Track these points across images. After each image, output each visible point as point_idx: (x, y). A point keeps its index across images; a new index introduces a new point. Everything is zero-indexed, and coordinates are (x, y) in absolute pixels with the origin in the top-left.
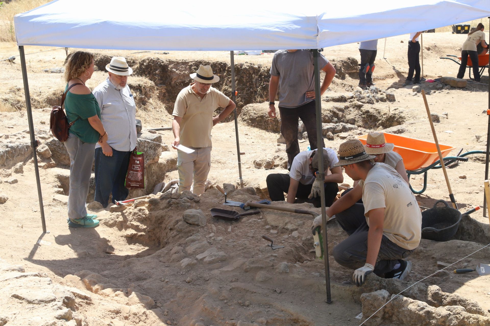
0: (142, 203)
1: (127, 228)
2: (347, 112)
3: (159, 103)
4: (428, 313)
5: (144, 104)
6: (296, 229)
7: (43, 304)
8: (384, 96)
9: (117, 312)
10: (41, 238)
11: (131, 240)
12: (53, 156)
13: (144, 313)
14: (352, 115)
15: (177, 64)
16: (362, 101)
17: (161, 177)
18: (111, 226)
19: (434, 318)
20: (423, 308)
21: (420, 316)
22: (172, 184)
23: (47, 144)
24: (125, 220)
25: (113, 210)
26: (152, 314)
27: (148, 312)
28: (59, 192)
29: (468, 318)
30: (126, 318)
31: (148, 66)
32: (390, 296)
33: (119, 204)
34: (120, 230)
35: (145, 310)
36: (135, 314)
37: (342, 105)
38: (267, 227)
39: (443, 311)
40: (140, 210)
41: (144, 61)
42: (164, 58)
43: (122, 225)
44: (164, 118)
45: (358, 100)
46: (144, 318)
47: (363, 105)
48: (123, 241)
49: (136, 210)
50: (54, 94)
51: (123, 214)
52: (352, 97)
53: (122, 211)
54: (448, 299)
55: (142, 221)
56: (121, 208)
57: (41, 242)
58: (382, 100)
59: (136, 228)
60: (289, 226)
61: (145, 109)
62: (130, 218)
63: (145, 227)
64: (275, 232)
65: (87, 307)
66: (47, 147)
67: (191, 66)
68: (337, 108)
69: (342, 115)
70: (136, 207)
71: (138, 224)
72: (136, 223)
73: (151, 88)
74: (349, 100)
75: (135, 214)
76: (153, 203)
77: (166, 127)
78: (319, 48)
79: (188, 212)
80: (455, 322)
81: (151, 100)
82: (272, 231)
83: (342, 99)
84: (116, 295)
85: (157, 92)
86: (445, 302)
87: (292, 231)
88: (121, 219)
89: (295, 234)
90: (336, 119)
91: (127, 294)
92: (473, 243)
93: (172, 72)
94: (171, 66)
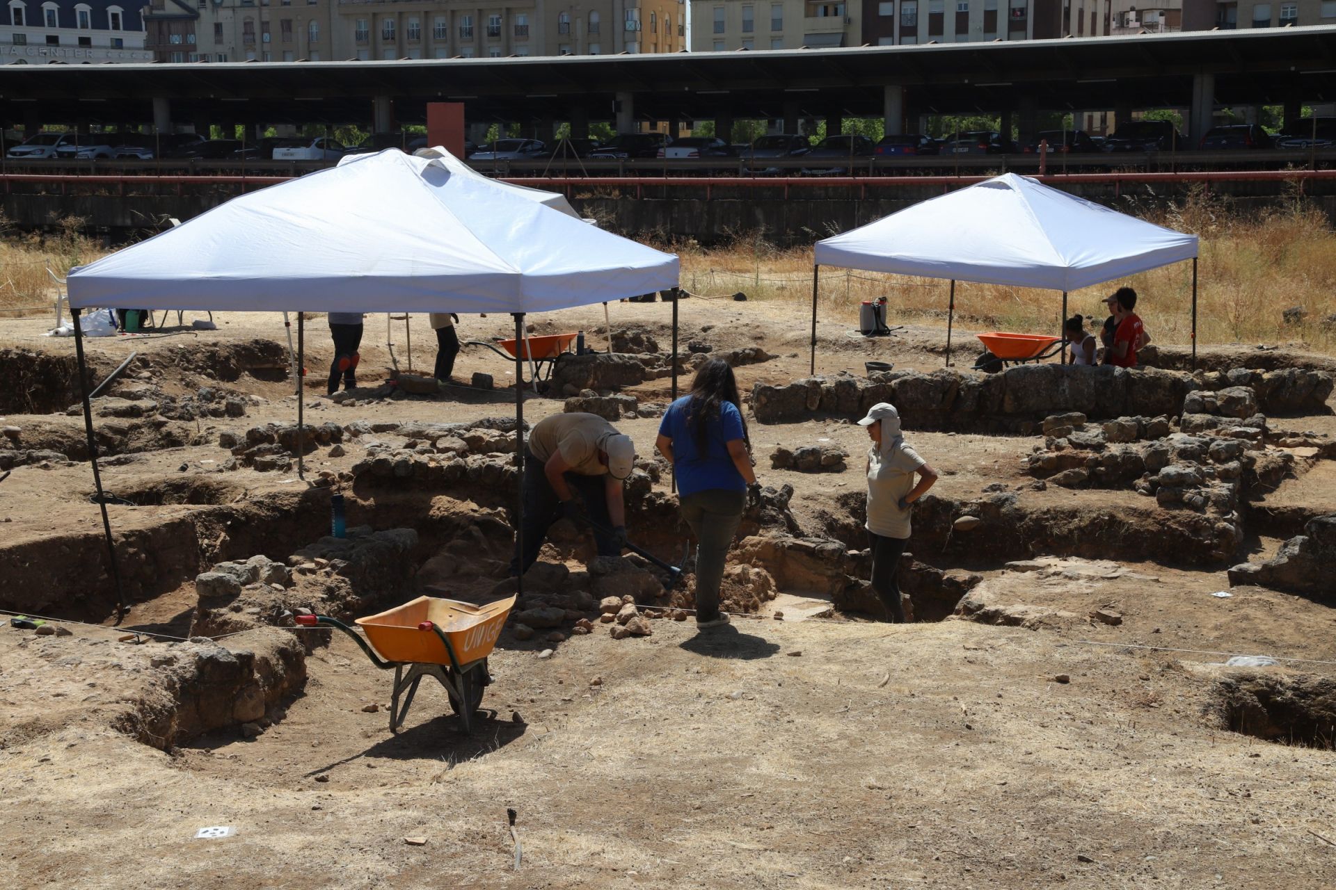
2: (134, 435)
8: (222, 406)
14: (142, 440)
16: (169, 414)
37: (124, 423)
45: (161, 414)
47: (166, 422)
52: (154, 408)
58: (216, 413)
69: (121, 441)
74: (146, 414)
83: (133, 412)
90: (103, 448)
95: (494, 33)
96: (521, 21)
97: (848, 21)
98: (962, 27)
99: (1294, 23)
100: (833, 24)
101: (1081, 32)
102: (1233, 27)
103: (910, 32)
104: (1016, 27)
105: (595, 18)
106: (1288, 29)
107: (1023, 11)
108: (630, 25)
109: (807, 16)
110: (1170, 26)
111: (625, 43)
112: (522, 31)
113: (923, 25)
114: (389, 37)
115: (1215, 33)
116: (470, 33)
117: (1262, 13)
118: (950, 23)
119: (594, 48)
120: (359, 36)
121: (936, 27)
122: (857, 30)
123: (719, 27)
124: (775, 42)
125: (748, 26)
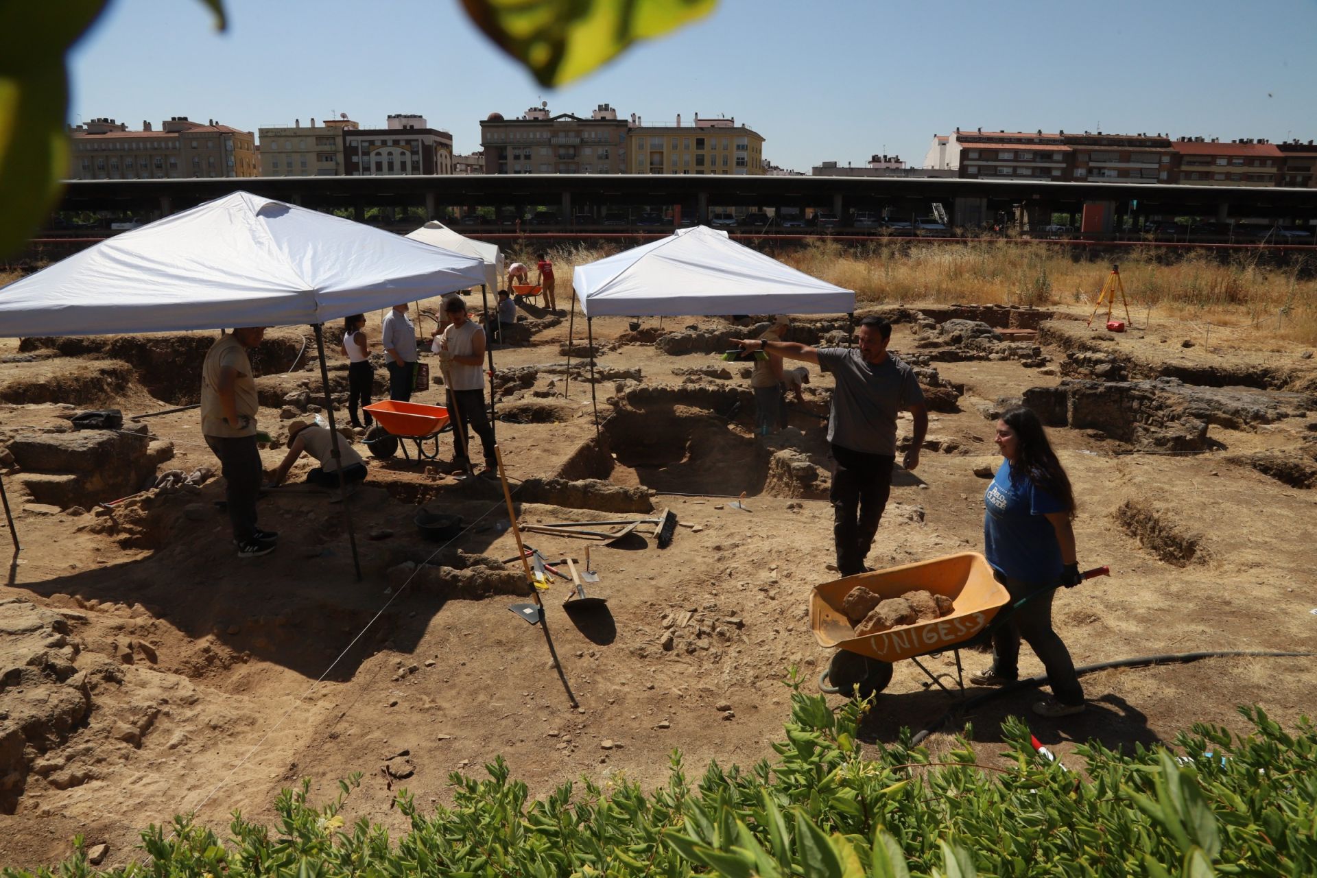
0: (134, 503)
1: (118, 532)
3: (139, 387)
4: (455, 577)
5: (123, 390)
6: (311, 511)
7: (28, 634)
9: (120, 628)
10: (15, 557)
11: (125, 545)
12: (17, 461)
13: (153, 624)
15: (157, 342)
17: (154, 469)
18: (99, 532)
19: (460, 580)
20: (449, 573)
21: (446, 581)
22: (167, 476)
23: (7, 447)
24: (115, 522)
25: (98, 514)
26: (162, 622)
27: (157, 622)
28: (29, 501)
29: (491, 575)
30: (132, 633)
31: (122, 347)
32: (416, 566)
33: (105, 507)
34: (111, 535)
35: (154, 620)
36: (142, 627)
38: (281, 512)
39: (468, 572)
40: (132, 511)
41: (117, 341)
42: (139, 335)
43: (112, 530)
44: (148, 402)
46: (153, 629)
48: (115, 547)
49: (127, 512)
50: (9, 387)
51: (111, 518)
53: (110, 515)
54: (471, 560)
55: (137, 522)
56: (108, 511)
57: (19, 561)
59: (130, 531)
60: (305, 509)
61: (124, 395)
62: (121, 520)
63: (140, 529)
64: (289, 516)
65: (83, 628)
66: (7, 451)
67: (173, 343)
68: (339, 377)
70: (126, 508)
71: (131, 526)
72: (128, 526)
73: (129, 371)
75: (126, 516)
76: (147, 503)
77: (151, 412)
78: (319, 322)
79: (191, 507)
80: (479, 581)
81: (130, 385)
82: (287, 516)
84: (117, 610)
85: (136, 375)
86: (468, 563)
87: (308, 513)
88: (110, 523)
89: (311, 516)
91: (130, 606)
92: (488, 502)
93: (151, 351)
94: (149, 345)
95: (159, 167)
96: (173, 161)
97: (337, 164)
98: (391, 168)
99: (530, 172)
100: (330, 165)
101: (442, 173)
102: (506, 173)
103: (367, 169)
104: (415, 169)
105: (212, 160)
106: (527, 175)
107: (418, 162)
108: (230, 164)
109: (318, 161)
110: (473, 171)
111: (228, 172)
112: (174, 166)
113: (373, 167)
114: (102, 168)
115: (496, 175)
116: (146, 166)
117: (517, 168)
118: (385, 166)
119: (212, 174)
120: (84, 167)
121: (379, 167)
122: (342, 168)
123: (275, 165)
124: (302, 173)
125: (289, 165)
